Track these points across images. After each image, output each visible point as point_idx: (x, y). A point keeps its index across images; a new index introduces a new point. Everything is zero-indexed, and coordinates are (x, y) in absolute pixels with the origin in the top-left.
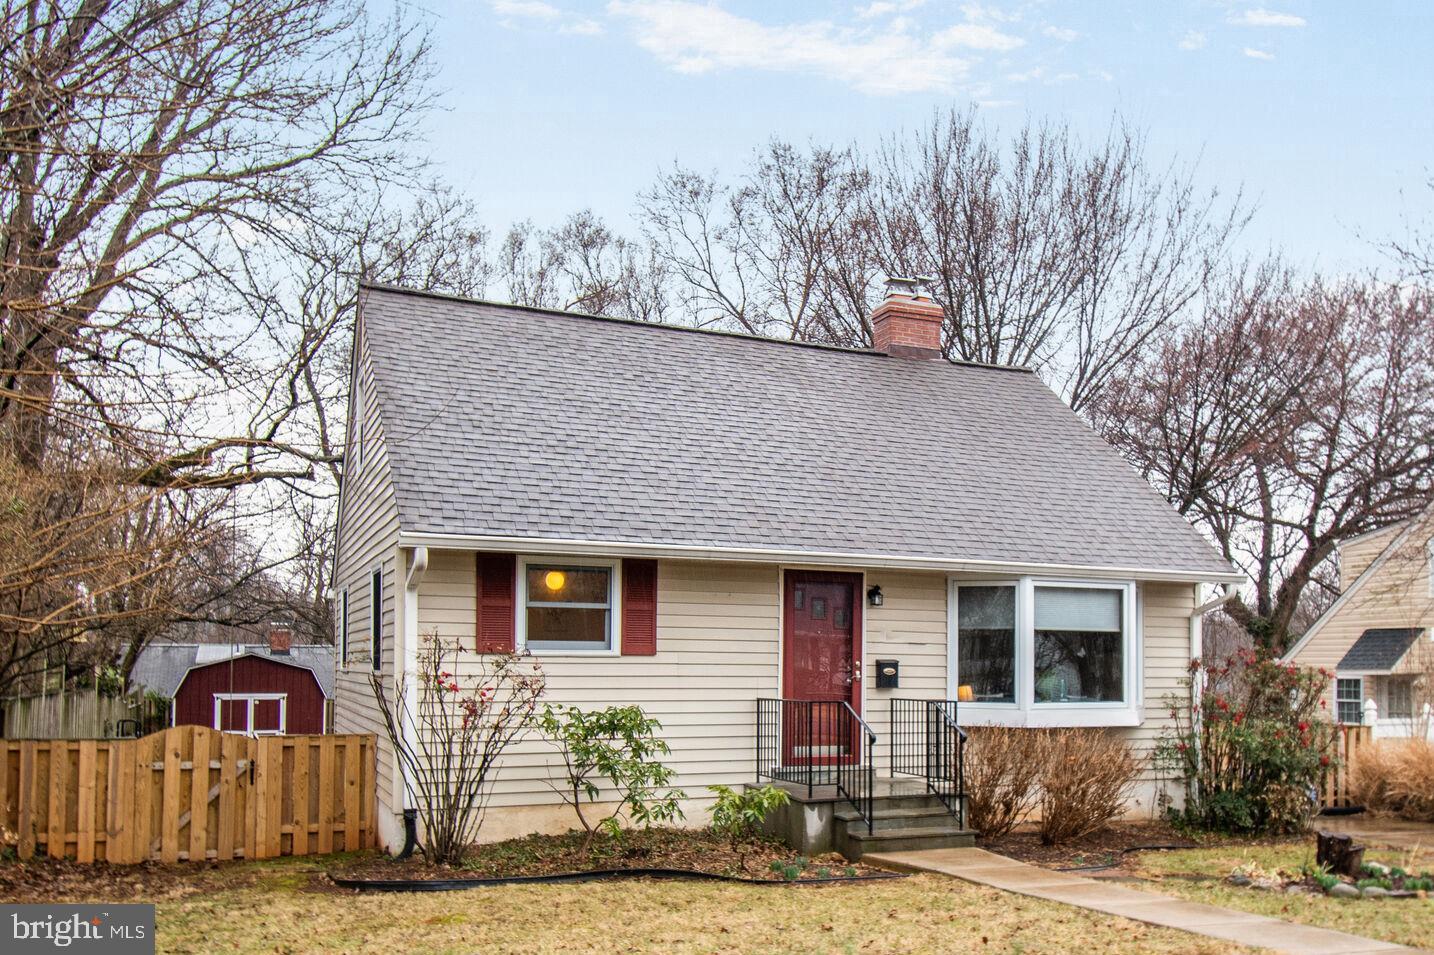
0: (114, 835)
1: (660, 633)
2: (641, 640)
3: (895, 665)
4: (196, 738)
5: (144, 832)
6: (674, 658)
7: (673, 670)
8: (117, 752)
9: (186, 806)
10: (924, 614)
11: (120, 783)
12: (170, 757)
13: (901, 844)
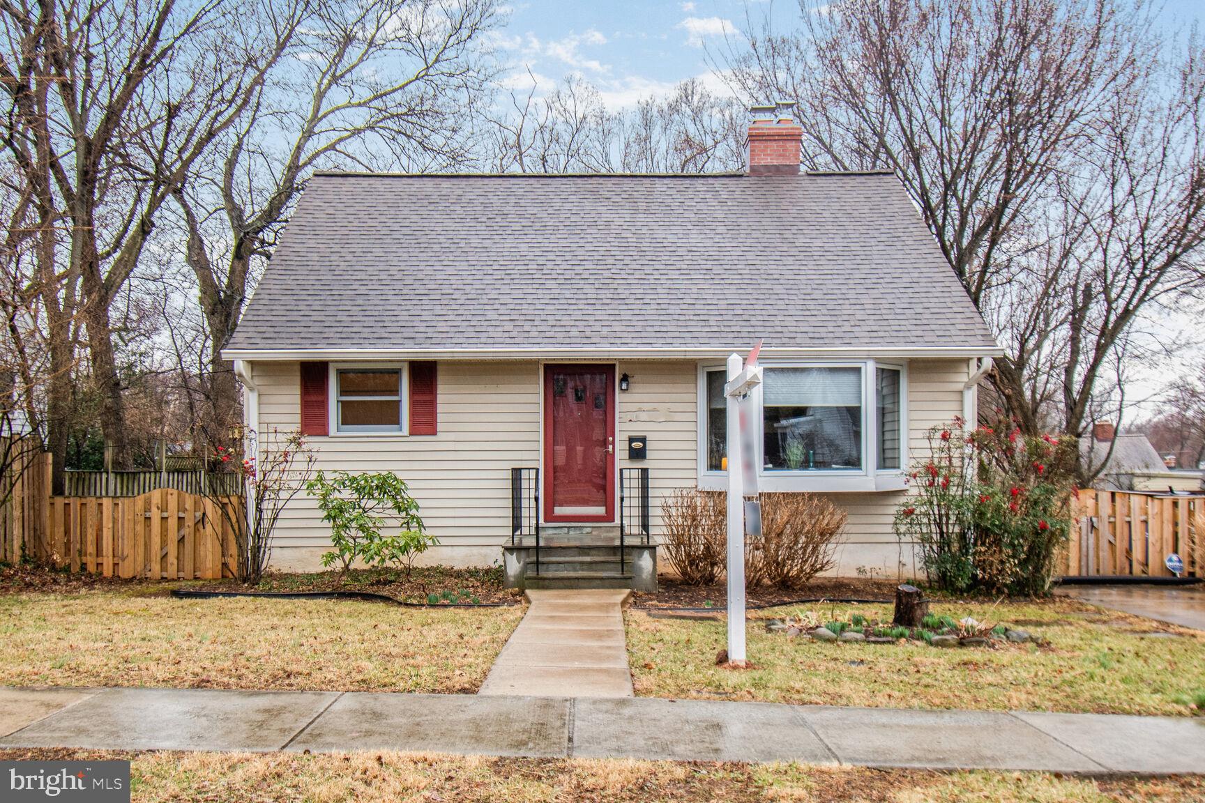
0: (123, 560)
1: (440, 418)
2: (425, 423)
3: (643, 440)
4: (169, 496)
5: (140, 559)
6: (452, 437)
7: (452, 446)
8: (123, 504)
9: (164, 543)
11: (126, 525)
12: (154, 509)
13: (561, 583)
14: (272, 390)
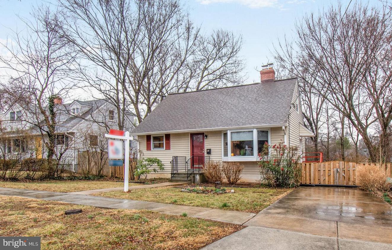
1: (171, 146)
3: (210, 150)
6: (173, 150)
7: (173, 152)
10: (213, 140)
14: (142, 141)
